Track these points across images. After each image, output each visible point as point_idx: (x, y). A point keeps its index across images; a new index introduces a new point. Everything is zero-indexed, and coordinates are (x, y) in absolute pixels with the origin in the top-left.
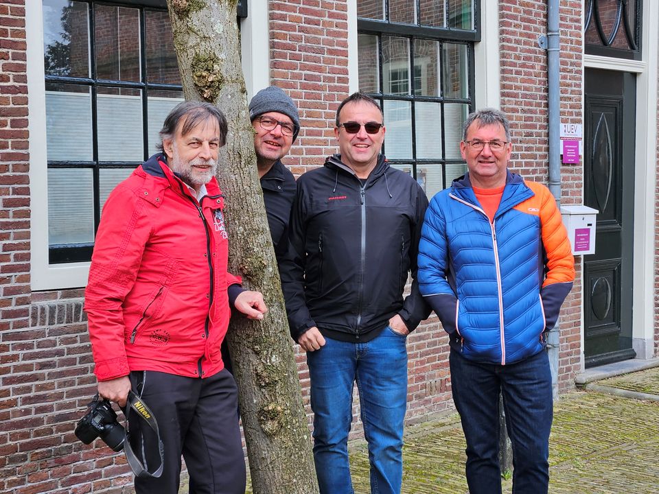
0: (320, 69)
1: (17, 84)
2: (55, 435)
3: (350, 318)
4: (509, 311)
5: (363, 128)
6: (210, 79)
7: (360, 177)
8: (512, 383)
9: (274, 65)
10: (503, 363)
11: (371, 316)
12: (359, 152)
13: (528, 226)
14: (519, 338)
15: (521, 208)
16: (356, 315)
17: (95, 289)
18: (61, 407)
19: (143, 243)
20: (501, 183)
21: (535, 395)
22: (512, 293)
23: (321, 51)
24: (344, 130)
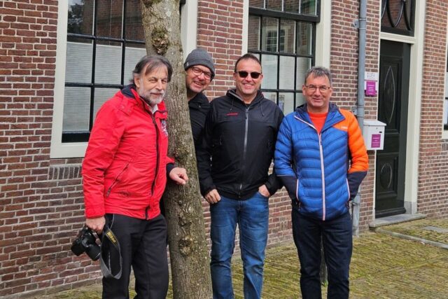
0: (226, 35)
1: (51, 38)
2: (58, 245)
3: (235, 185)
4: (328, 188)
5: (249, 75)
6: (162, 43)
7: (246, 103)
8: (329, 230)
9: (199, 32)
10: (324, 219)
11: (248, 185)
12: (246, 88)
13: (341, 137)
14: (334, 204)
15: (337, 127)
16: (239, 184)
17: (89, 163)
18: (63, 228)
19: (119, 136)
20: (326, 110)
21: (342, 239)
22: (330, 177)
23: (227, 25)
24: (238, 75)
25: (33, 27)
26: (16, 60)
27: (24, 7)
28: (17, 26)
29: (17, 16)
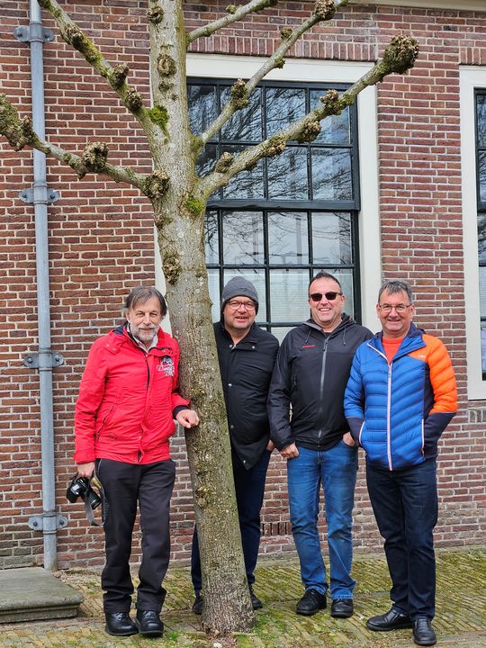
2: (179, 513)
3: (314, 433)
4: (394, 430)
5: (324, 297)
7: (325, 331)
9: (384, 246)
10: (391, 469)
15: (412, 355)
16: (318, 430)
18: (183, 494)
19: (101, 377)
22: (397, 416)
23: (433, 232)
24: (312, 299)
25: (120, 262)
26: (101, 301)
27: (107, 240)
28: (99, 263)
29: (98, 252)
